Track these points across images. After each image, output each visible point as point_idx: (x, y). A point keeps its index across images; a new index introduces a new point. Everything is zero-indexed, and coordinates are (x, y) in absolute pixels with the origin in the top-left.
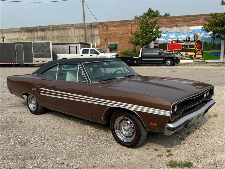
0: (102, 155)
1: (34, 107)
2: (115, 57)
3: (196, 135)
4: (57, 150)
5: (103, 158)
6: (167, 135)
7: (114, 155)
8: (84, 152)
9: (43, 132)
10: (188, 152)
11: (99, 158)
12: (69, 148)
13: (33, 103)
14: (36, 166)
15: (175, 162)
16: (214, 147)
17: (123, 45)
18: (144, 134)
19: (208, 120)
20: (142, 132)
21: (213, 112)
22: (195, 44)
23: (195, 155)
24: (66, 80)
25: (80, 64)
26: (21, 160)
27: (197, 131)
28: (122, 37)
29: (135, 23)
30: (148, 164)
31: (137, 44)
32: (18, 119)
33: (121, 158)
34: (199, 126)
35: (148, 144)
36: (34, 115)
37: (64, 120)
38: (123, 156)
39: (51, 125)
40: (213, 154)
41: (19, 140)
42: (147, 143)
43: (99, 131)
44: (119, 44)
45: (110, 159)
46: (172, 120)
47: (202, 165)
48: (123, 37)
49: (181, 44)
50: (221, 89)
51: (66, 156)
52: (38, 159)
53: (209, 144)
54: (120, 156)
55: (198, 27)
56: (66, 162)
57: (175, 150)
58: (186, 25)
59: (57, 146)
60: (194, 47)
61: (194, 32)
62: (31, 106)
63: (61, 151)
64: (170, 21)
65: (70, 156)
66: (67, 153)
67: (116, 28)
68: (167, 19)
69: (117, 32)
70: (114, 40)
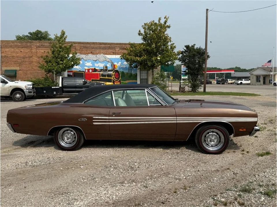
17: (25, 71)
22: (112, 74)
28: (24, 62)
29: (42, 45)
44: (20, 70)
48: (25, 61)
49: (98, 73)
55: (115, 55)
58: (102, 53)
60: (112, 77)
61: (111, 60)
64: (85, 47)
67: (13, 50)
68: (81, 45)
69: (15, 55)
70: (12, 64)
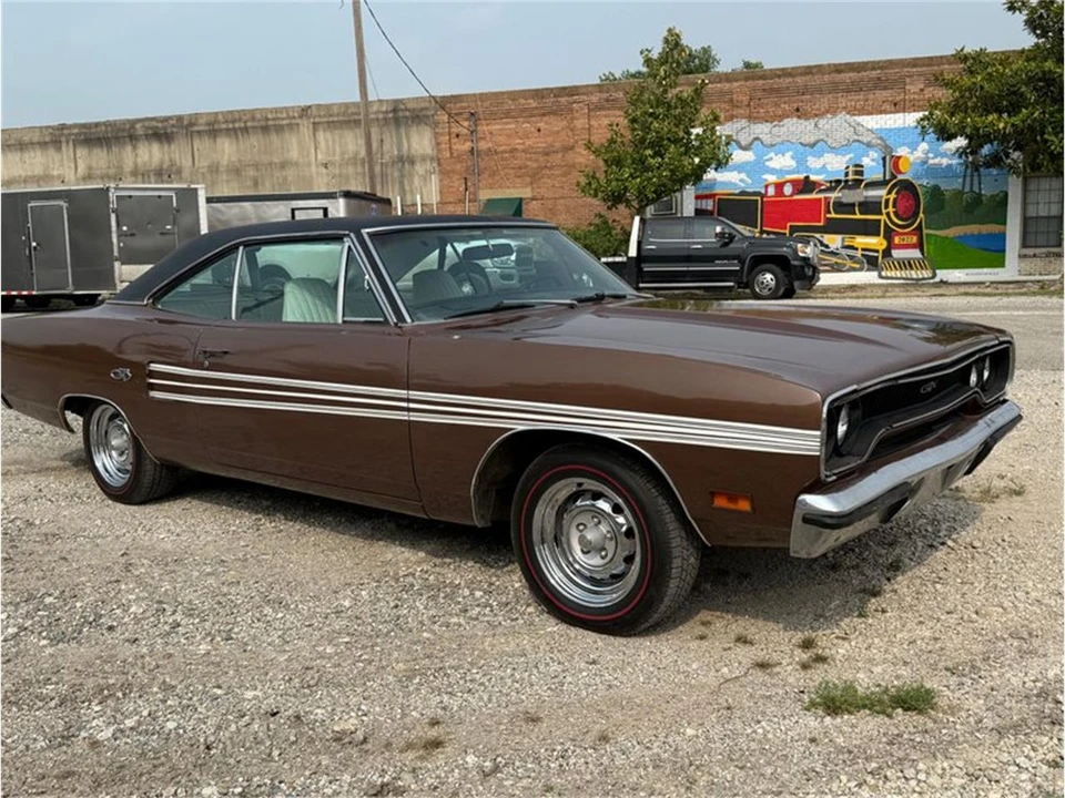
0: (475, 671)
1: (119, 470)
2: (513, 256)
3: (934, 575)
4: (244, 655)
5: (482, 684)
6: (803, 555)
7: (536, 667)
8: (381, 660)
9: (167, 578)
10: (905, 646)
11: (461, 682)
12: (301, 643)
13: (113, 448)
14: (132, 729)
15: (850, 688)
16: (1031, 622)
17: (550, 202)
18: (683, 562)
19: (984, 510)
20: (676, 552)
21: (1003, 477)
22: (885, 197)
23: (943, 658)
24: (284, 319)
25: (352, 235)
26: (53, 704)
27: (938, 554)
28: (546, 167)
29: (607, 100)
30: (711, 704)
31: (616, 199)
32: (37, 522)
33: (569, 679)
34: (941, 534)
35: (700, 615)
36: (123, 506)
37: (273, 524)
38: (581, 671)
39: (210, 548)
40: (1031, 652)
41: (43, 617)
42: (697, 613)
43: (450, 564)
44: (533, 199)
45: (517, 685)
46: (827, 476)
47: (981, 702)
48: (549, 165)
49: (821, 196)
50: (1027, 384)
51: (287, 678)
52: (140, 697)
53: (1005, 609)
54: (563, 671)
55: (901, 115)
56: (290, 705)
57: (837, 638)
58: (845, 108)
59: (244, 638)
60: (884, 211)
61: (881, 138)
62: (106, 462)
63: (264, 656)
64: (771, 91)
65: (310, 679)
66: (296, 665)
67: (513, 126)
68: (756, 82)
69: (519, 144)
70: (508, 179)
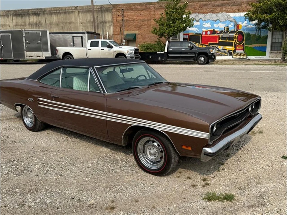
0: (123, 186)
1: (30, 122)
2: (134, 52)
3: (237, 159)
4: (66, 180)
5: (124, 190)
6: (204, 161)
7: (138, 185)
8: (99, 183)
9: (44, 156)
10: (228, 181)
11: (119, 190)
12: (80, 177)
13: (29, 117)
14: (39, 202)
15: (214, 194)
16: (260, 174)
17: (143, 35)
18: (175, 159)
19: (252, 138)
20: (173, 157)
21: (258, 128)
22: (235, 36)
23: (238, 184)
24: (73, 89)
25: (91, 68)
26: (19, 194)
27: (239, 152)
28: (143, 25)
29: (160, 7)
30: (180, 197)
31: (162, 35)
32: (10, 137)
33: (146, 189)
34: (240, 146)
35: (179, 170)
36: (32, 132)
37: (71, 139)
38: (149, 187)
39: (55, 146)
40: (259, 183)
41: (14, 167)
43: (116, 153)
44: (139, 34)
45: (133, 191)
46: (210, 143)
47: (245, 198)
48: (143, 24)
49: (218, 35)
50: (267, 96)
51: (76, 188)
52: (40, 193)
53: (254, 170)
54: (145, 187)
55: (240, 13)
56: (77, 196)
57: (212, 177)
58: (225, 11)
59: (65, 175)
60: (234, 40)
61: (234, 19)
62: (28, 121)
63: (70, 181)
64: (205, 5)
65: (82, 188)
66: (78, 184)
67: (133, 13)
68: (201, 3)
69: (135, 18)
70: (132, 28)
